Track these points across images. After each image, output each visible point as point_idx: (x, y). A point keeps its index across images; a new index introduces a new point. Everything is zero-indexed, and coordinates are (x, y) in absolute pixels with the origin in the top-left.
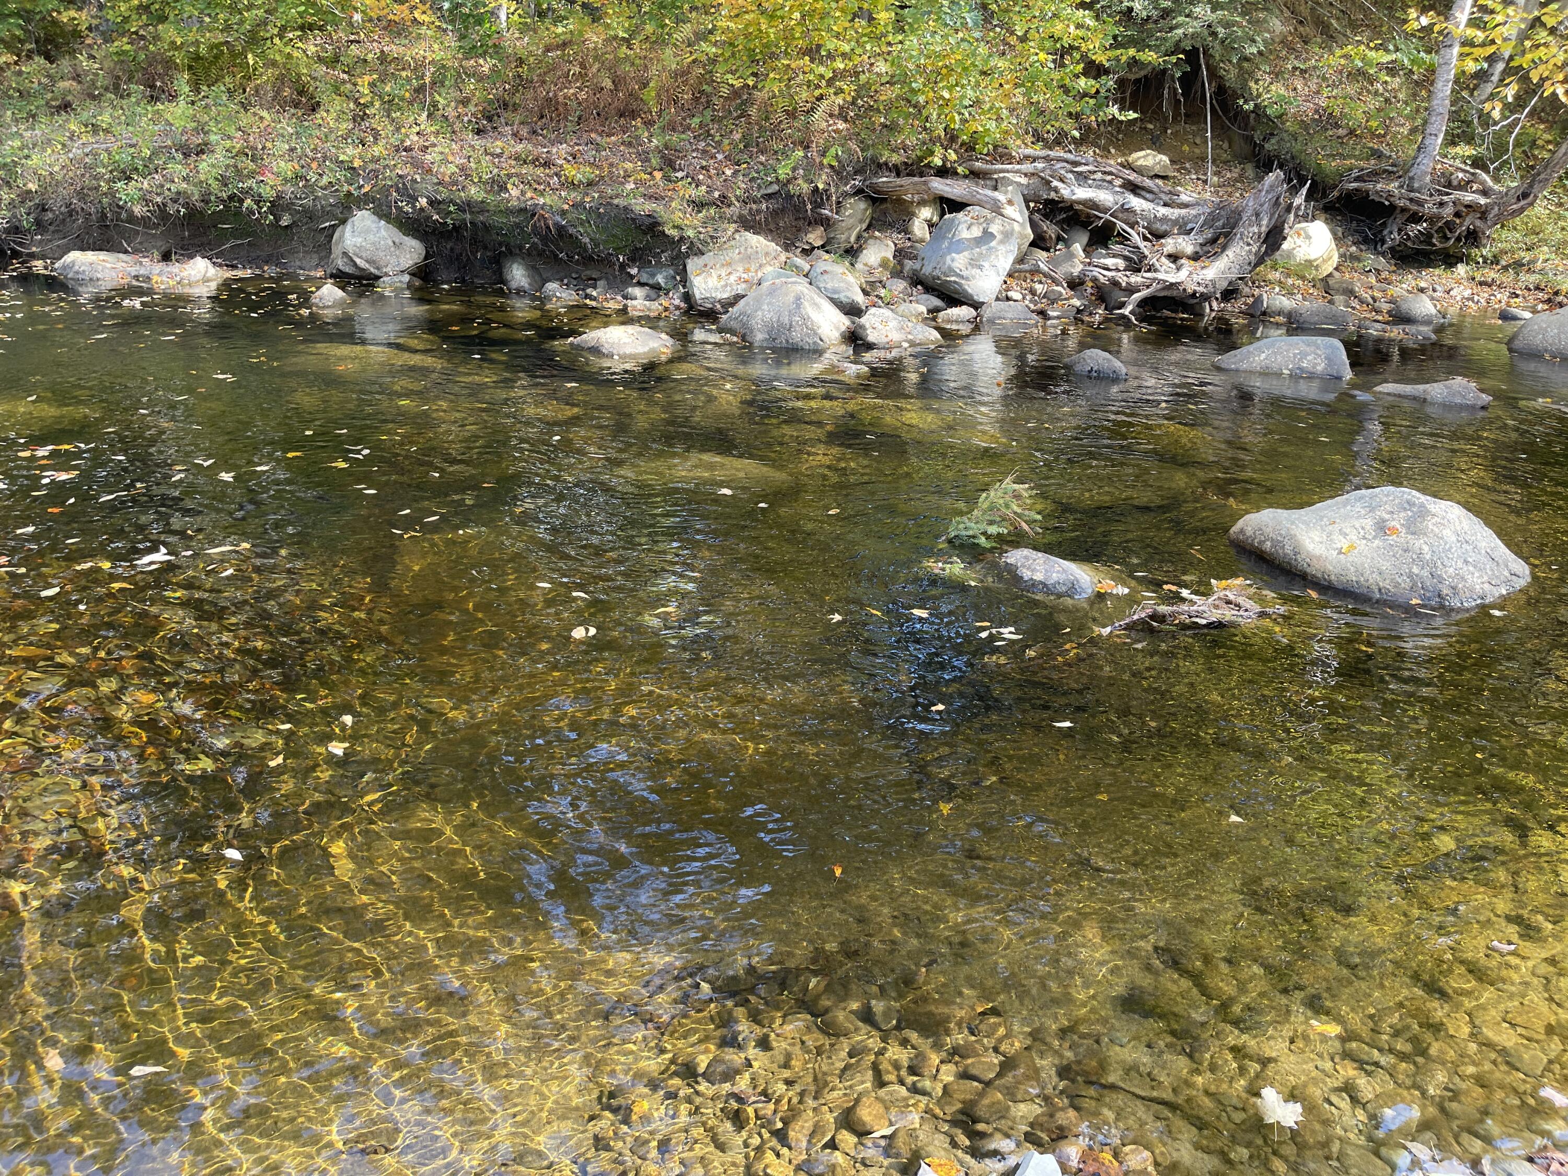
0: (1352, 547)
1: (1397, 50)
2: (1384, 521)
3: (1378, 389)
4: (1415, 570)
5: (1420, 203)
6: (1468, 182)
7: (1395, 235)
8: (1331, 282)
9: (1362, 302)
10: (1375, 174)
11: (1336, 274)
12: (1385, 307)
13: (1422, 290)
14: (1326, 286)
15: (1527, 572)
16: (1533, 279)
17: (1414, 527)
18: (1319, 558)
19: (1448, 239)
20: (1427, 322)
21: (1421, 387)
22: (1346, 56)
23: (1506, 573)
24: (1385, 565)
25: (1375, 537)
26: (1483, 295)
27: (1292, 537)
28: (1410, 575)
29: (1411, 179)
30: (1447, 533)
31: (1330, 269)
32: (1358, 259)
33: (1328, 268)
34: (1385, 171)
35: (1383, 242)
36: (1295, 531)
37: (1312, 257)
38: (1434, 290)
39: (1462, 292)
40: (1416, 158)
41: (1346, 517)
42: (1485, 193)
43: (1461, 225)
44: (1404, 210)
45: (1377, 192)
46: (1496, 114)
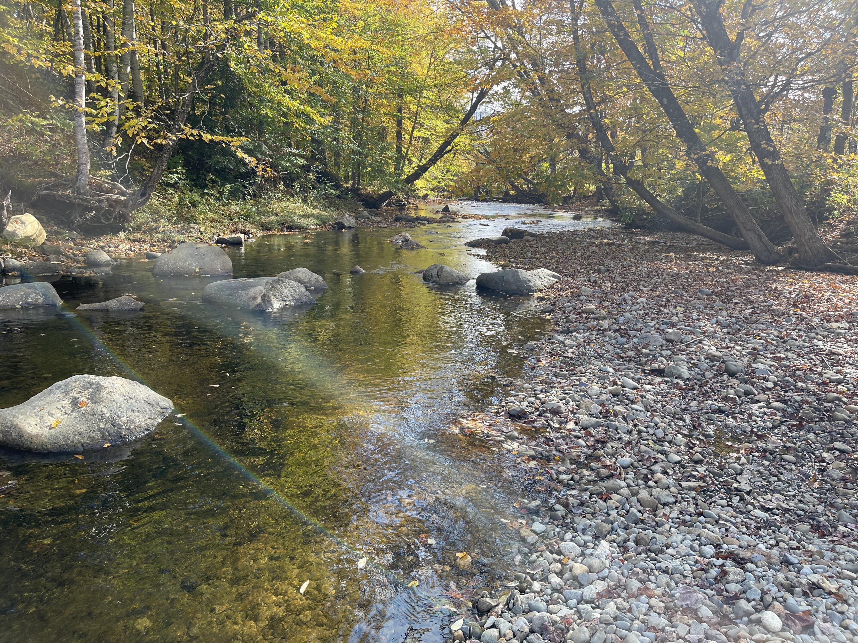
0: (58, 422)
1: (52, 118)
2: (76, 399)
3: (79, 308)
4: (102, 425)
5: (88, 201)
6: (112, 189)
7: (78, 219)
8: (45, 247)
9: (67, 257)
10: (56, 186)
11: (48, 243)
12: (81, 259)
13: (102, 247)
14: (42, 249)
15: (171, 404)
16: (160, 236)
17: (95, 399)
18: (37, 436)
19: (110, 219)
20: (107, 264)
21: (103, 303)
22: (20, 120)
23: (159, 409)
24: (82, 428)
25: (72, 411)
26: (137, 247)
27: (16, 426)
28: (100, 429)
29: (78, 188)
30: (116, 397)
31: (43, 240)
32: (60, 234)
33: (42, 240)
34: (62, 184)
35: (73, 223)
36: (16, 421)
37: (29, 234)
38: (109, 247)
39: (125, 246)
40: (77, 176)
41: (51, 403)
42: (123, 194)
43: (115, 211)
44: (79, 205)
45: (60, 196)
46: (114, 153)
